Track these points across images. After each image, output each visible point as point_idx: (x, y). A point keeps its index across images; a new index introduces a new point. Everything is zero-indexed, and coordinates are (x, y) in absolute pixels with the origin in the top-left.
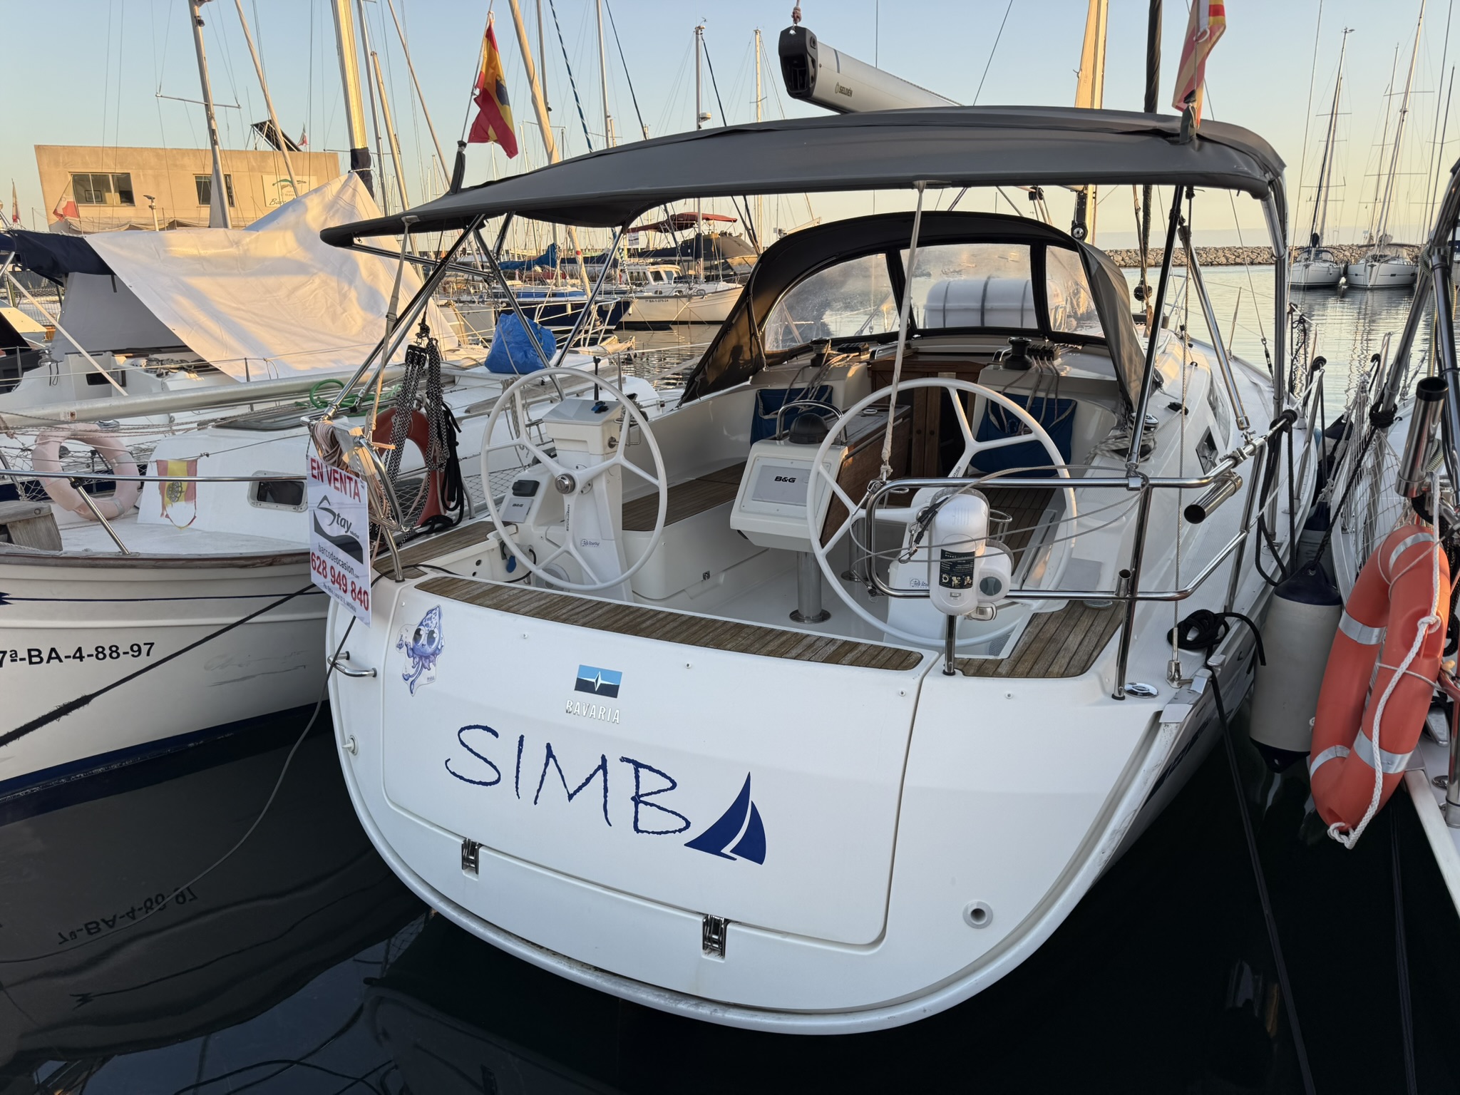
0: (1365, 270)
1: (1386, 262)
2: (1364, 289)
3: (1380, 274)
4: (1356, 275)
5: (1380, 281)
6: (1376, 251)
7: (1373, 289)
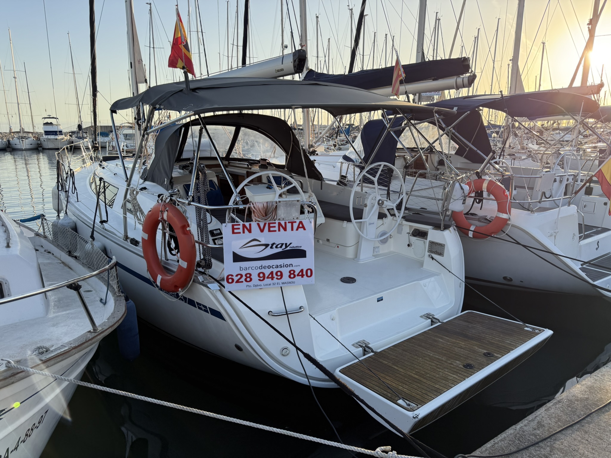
0: (20, 142)
1: (27, 139)
2: (22, 150)
3: (26, 144)
4: (16, 144)
5: (28, 147)
6: (21, 134)
7: (26, 150)
